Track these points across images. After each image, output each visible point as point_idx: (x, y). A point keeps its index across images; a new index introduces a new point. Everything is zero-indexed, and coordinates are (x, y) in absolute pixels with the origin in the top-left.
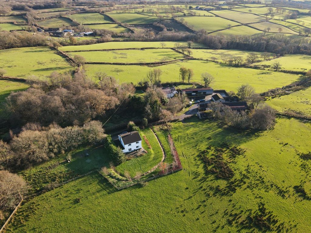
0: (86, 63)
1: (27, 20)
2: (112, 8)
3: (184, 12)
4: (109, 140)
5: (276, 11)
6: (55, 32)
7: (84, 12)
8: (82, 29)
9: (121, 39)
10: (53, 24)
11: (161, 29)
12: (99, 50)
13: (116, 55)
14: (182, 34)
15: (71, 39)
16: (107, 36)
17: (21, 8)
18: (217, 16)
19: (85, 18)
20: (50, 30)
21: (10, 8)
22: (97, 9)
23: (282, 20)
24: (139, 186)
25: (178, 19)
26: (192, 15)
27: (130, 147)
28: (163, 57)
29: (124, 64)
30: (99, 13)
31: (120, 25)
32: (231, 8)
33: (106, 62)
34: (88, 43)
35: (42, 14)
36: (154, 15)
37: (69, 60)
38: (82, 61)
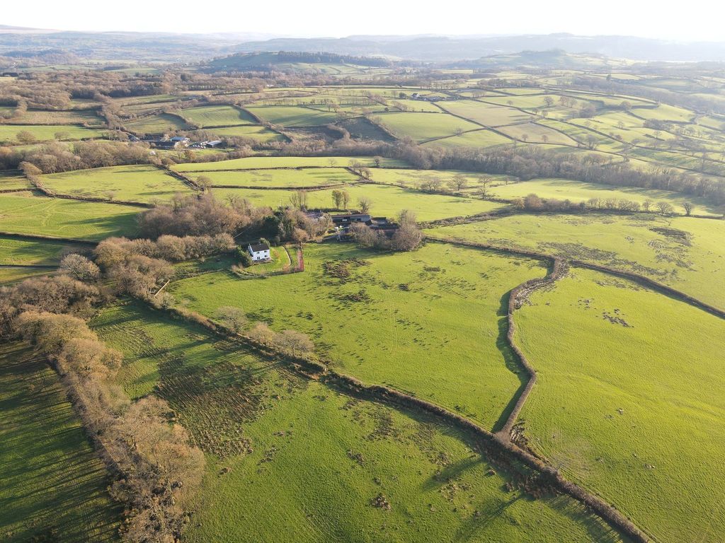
0: (213, 187)
1: (104, 118)
2: (256, 95)
3: (388, 104)
4: (239, 248)
5: (560, 103)
6: (157, 141)
7: (205, 102)
8: (203, 136)
9: (267, 153)
10: (151, 126)
11: (340, 135)
12: (231, 170)
13: (256, 177)
14: (372, 144)
15: (187, 153)
16: (244, 148)
17: (88, 96)
18: (446, 112)
19: (206, 116)
20: (148, 137)
21: (67, 94)
22: (227, 98)
23: (562, 120)
24: (262, 278)
25: (372, 118)
26: (400, 111)
27: (258, 255)
28: (325, 180)
29: (265, 188)
30: (232, 105)
31: (269, 129)
32: (478, 97)
33: (240, 185)
34: (213, 160)
35: (130, 107)
36: (332, 110)
37: (188, 183)
38: (208, 185)
